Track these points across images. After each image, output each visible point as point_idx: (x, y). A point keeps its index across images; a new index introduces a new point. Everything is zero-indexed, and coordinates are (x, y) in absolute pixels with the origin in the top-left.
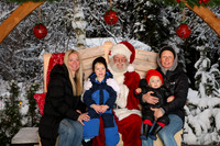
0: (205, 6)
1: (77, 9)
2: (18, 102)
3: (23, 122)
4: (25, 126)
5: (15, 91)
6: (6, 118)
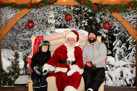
0: (118, 12)
1: (50, 13)
2: (18, 62)
3: (21, 73)
4: (22, 75)
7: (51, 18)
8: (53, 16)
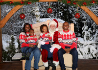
0: (85, 6)
2: (14, 44)
4: (17, 53)
5: (13, 39)
6: (10, 50)
7: (37, 11)
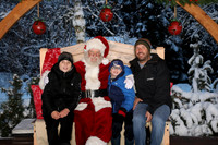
0: (196, 4)
7: (78, 17)
8: (81, 13)
